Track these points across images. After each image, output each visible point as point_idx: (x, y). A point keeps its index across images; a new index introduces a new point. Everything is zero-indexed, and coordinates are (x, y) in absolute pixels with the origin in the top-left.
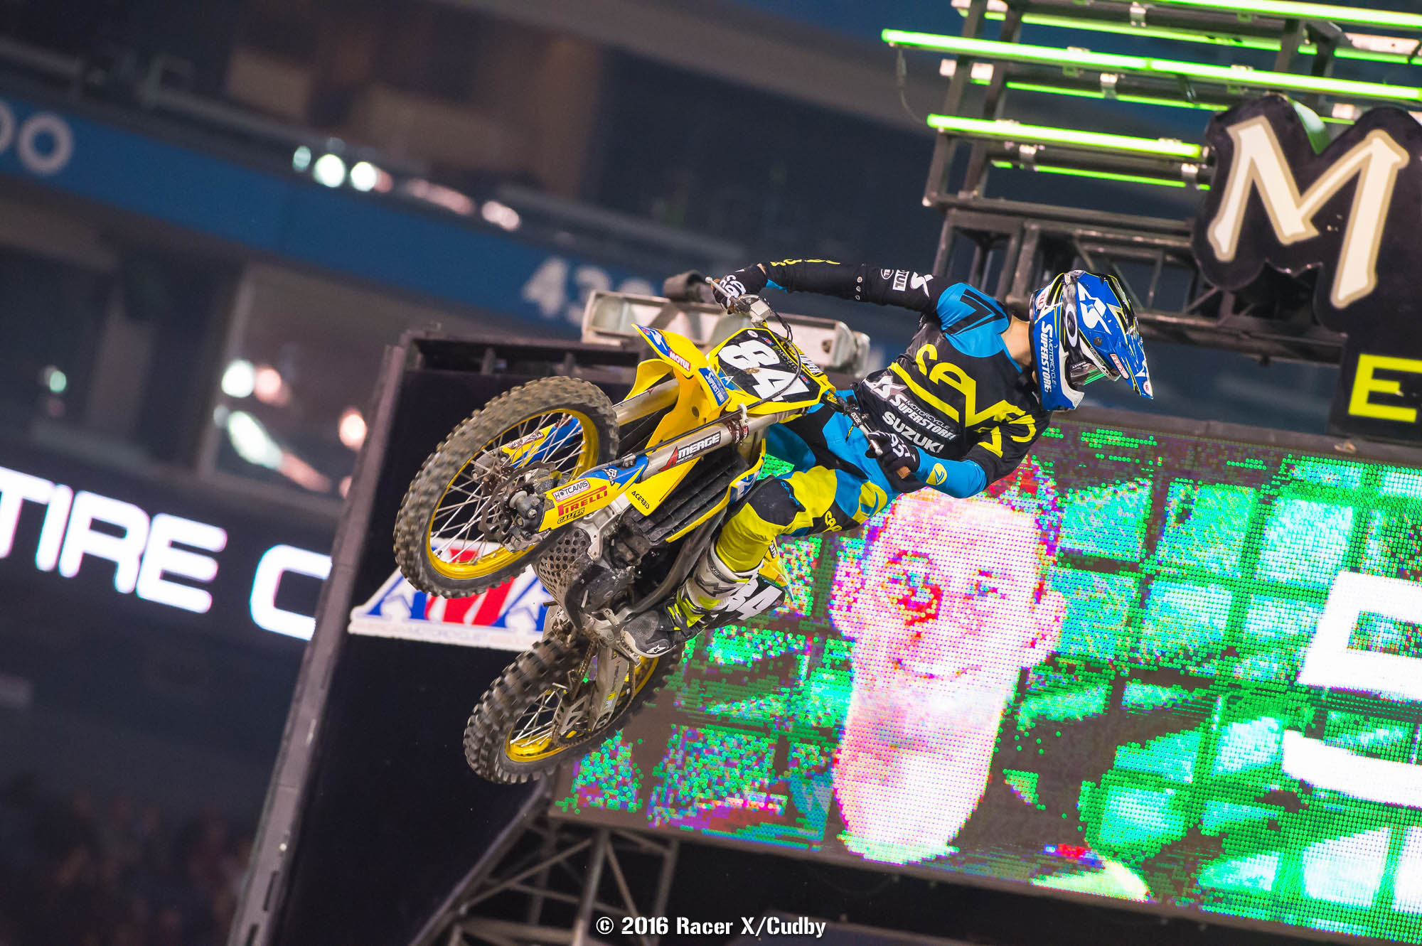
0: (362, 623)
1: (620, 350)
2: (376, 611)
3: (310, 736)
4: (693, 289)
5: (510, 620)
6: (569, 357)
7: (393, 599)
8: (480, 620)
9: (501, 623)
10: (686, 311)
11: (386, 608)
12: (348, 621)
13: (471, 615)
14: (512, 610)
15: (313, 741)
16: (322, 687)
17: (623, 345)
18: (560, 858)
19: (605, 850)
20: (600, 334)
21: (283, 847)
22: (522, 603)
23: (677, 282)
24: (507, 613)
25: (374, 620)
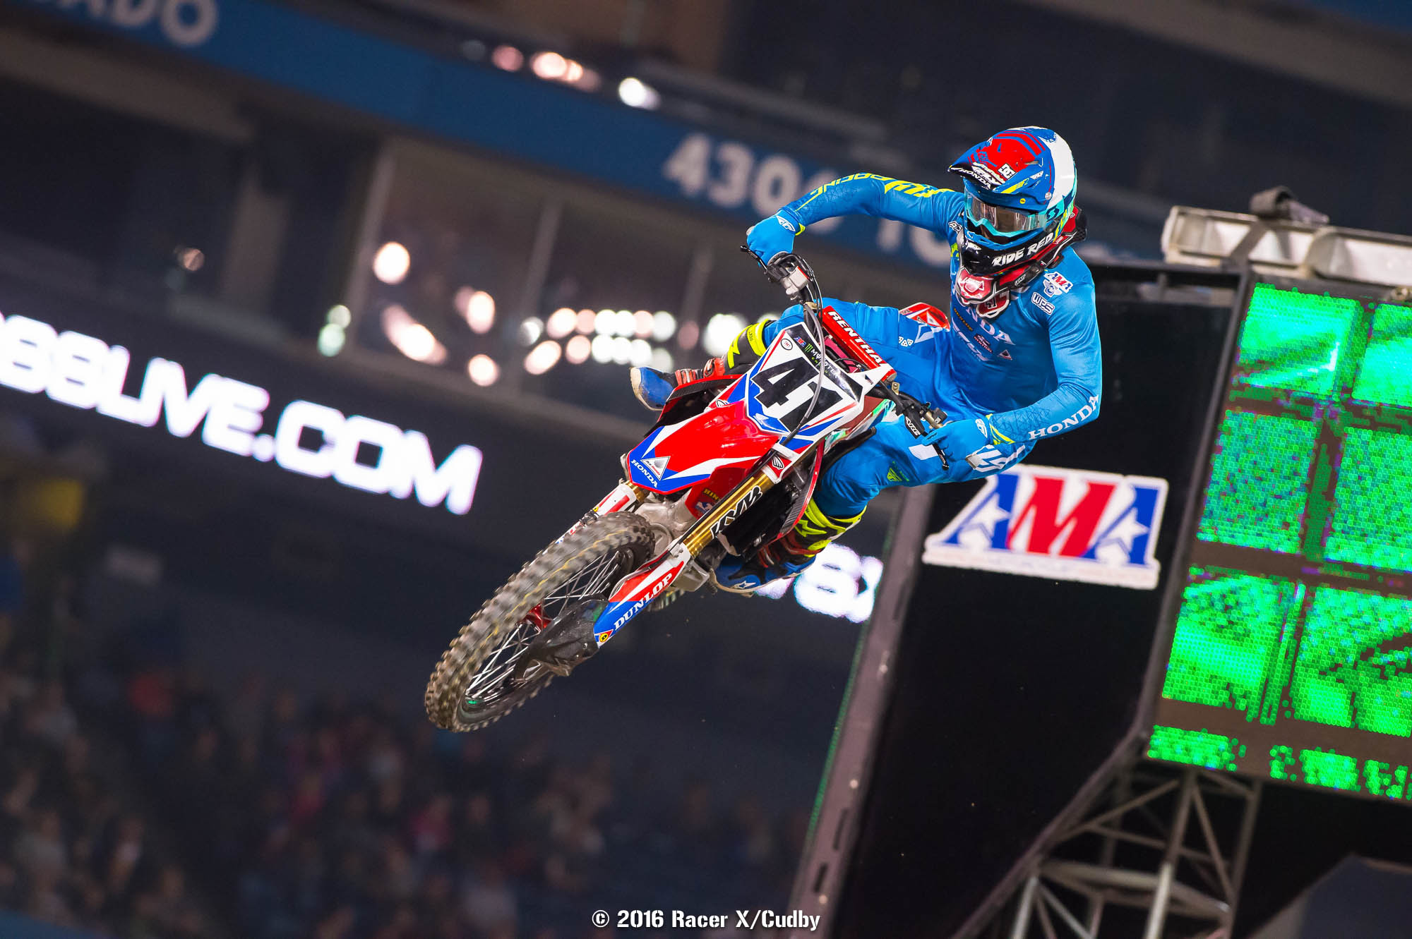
0: (937, 552)
1: (1219, 271)
2: (953, 540)
3: (883, 668)
4: (1283, 206)
5: (1102, 552)
6: (1162, 278)
7: (972, 528)
8: (1069, 551)
9: (1090, 555)
10: (1276, 230)
11: (964, 537)
12: (922, 550)
13: (1058, 545)
14: (1104, 541)
15: (885, 676)
16: (896, 617)
17: (1223, 266)
18: (1139, 802)
19: (1192, 794)
20: (1184, 253)
21: (854, 784)
22: (1115, 534)
23: (1265, 199)
24: (1097, 544)
25: (951, 550)
